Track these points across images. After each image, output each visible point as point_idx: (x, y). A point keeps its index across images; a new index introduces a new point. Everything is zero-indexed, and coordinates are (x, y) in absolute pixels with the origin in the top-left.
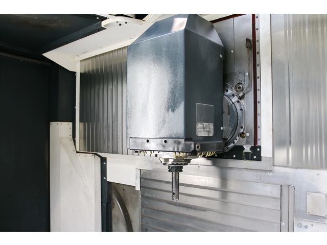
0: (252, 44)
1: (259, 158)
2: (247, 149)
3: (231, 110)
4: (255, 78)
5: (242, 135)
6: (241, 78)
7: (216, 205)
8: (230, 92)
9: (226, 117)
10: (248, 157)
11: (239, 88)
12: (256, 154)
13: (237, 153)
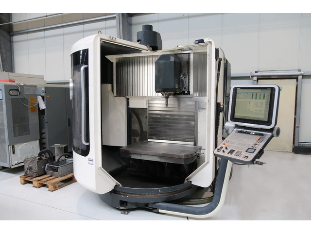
0: (188, 62)
1: (189, 94)
2: (186, 92)
3: (182, 81)
4: (189, 72)
5: (185, 88)
6: (185, 72)
7: (176, 109)
8: (182, 76)
9: (181, 83)
10: (187, 94)
11: (184, 75)
12: (189, 93)
13: (184, 93)
